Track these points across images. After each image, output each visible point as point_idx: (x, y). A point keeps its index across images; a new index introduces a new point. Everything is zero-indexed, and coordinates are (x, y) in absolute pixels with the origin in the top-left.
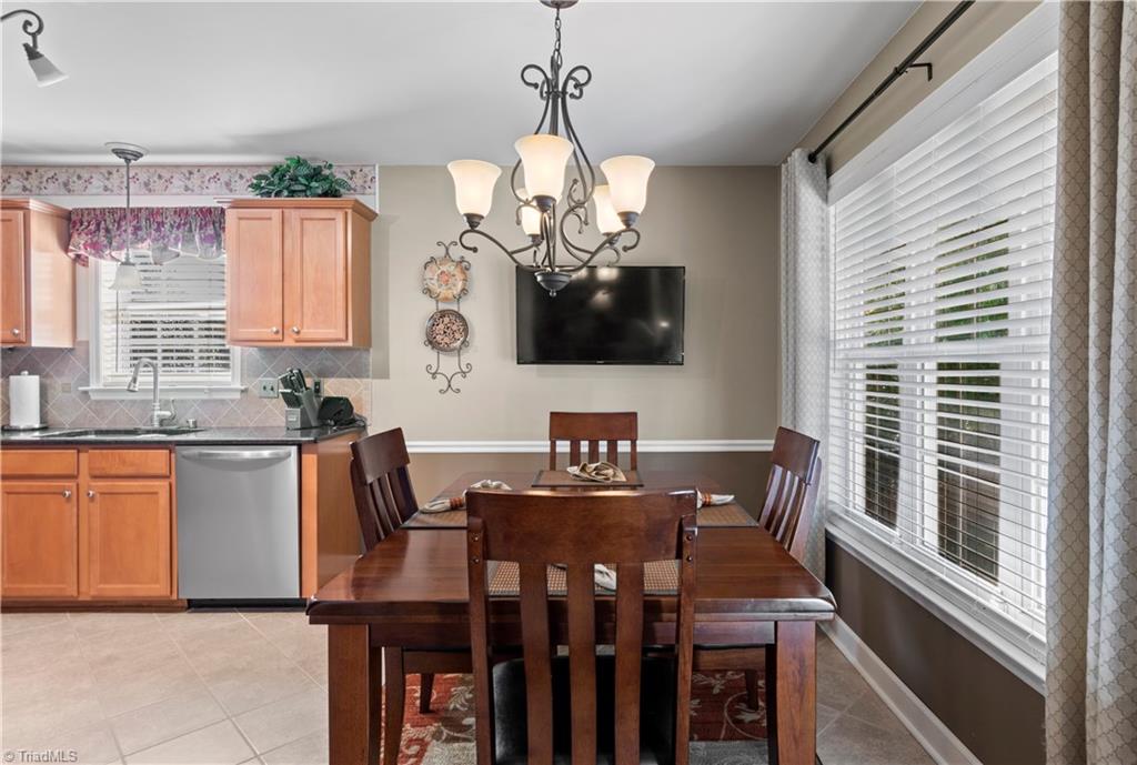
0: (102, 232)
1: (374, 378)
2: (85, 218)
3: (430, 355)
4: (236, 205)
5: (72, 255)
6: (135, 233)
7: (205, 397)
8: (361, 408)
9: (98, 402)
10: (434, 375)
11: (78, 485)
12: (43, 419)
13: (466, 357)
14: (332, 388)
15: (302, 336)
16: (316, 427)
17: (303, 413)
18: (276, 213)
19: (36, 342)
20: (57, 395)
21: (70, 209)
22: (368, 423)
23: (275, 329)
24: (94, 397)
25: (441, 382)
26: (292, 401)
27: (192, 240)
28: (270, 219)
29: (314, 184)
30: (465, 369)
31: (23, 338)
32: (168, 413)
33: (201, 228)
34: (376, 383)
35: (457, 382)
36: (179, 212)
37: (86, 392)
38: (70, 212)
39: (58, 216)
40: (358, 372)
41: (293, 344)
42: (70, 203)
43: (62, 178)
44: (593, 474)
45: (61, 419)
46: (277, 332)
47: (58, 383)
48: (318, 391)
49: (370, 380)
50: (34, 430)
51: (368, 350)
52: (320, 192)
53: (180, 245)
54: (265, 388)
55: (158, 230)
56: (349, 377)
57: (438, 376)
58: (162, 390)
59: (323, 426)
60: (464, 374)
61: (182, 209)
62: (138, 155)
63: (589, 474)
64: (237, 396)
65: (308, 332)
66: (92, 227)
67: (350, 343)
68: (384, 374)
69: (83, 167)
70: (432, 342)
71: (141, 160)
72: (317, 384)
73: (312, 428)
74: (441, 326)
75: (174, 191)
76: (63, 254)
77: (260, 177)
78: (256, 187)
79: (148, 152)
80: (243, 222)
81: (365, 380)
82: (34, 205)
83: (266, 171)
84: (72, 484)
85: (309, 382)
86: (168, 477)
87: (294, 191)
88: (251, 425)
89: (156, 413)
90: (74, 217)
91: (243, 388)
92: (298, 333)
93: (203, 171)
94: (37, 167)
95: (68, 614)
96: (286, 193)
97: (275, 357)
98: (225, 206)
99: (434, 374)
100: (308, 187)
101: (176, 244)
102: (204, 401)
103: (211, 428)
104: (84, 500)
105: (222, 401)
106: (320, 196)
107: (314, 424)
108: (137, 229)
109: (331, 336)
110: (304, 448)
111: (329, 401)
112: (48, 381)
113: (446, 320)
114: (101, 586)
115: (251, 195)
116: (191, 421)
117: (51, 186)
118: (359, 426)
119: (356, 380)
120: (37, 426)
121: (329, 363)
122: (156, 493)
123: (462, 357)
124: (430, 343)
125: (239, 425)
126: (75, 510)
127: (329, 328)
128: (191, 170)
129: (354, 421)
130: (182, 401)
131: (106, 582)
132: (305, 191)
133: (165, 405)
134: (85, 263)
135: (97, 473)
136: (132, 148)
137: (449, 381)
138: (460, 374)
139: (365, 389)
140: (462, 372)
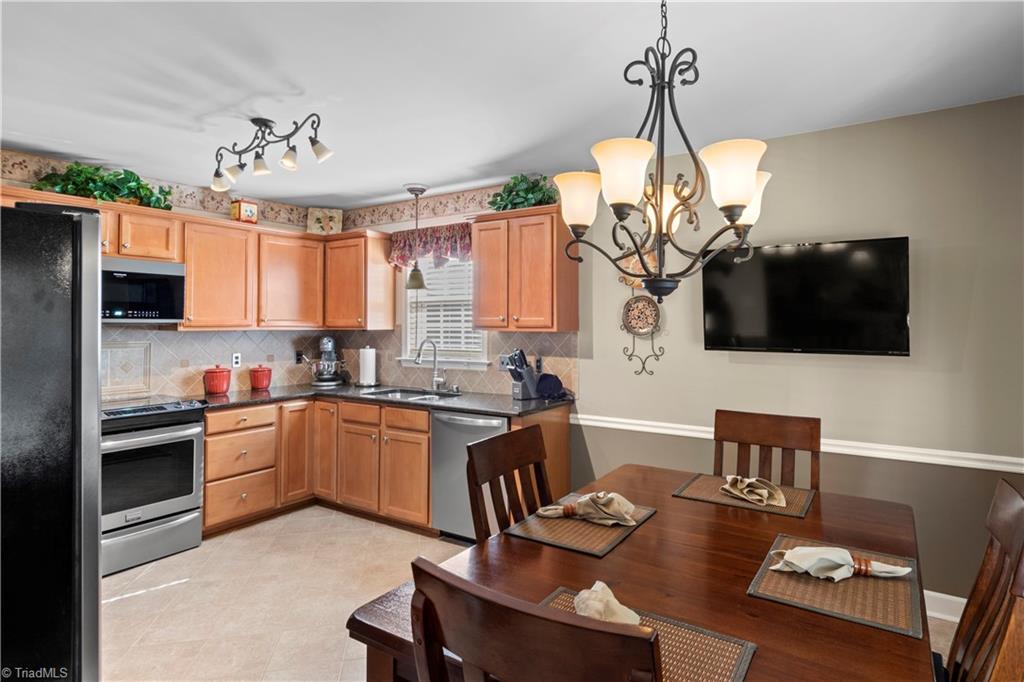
0: (407, 248)
1: (581, 358)
2: (399, 239)
3: (626, 339)
4: (480, 219)
5: (393, 264)
6: (424, 247)
7: (465, 368)
8: (571, 384)
9: (406, 368)
10: (630, 357)
11: (380, 432)
12: (378, 379)
13: (659, 341)
14: (550, 366)
15: (520, 324)
16: (534, 399)
17: (524, 387)
18: (503, 223)
19: (370, 327)
20: (385, 361)
21: (391, 232)
22: (576, 397)
23: (501, 318)
24: (404, 365)
25: (637, 364)
26: (517, 376)
27: (456, 249)
28: (499, 228)
29: (530, 196)
30: (658, 353)
31: (363, 324)
32: (442, 380)
33: (461, 239)
34: (582, 363)
35: (651, 364)
36: (450, 228)
37: (400, 361)
38: (391, 235)
39: (386, 239)
40: (569, 352)
41: (515, 330)
42: (391, 228)
43: (390, 211)
44: (745, 491)
45: (387, 379)
46: (503, 320)
47: (387, 353)
48: (539, 367)
49: (577, 359)
50: (370, 387)
51: (576, 334)
52: (533, 201)
53: (449, 253)
54: (503, 363)
55: (437, 243)
56: (562, 356)
57: (634, 358)
58: (439, 362)
59: (541, 397)
60: (657, 357)
61: (450, 226)
62: (423, 191)
63: (741, 491)
64: (485, 368)
65: (526, 320)
66: (402, 245)
67: (555, 329)
68: (589, 355)
69: (400, 202)
70: (627, 326)
71: (425, 194)
72: (539, 361)
73: (530, 399)
74: (636, 312)
75: (449, 212)
76: (387, 264)
77: (496, 195)
78: (493, 203)
79: (429, 187)
80: (483, 233)
81: (574, 359)
82: (370, 233)
83: (500, 190)
84: (376, 430)
85: (531, 360)
86: (427, 432)
87: (515, 204)
88: (494, 392)
89: (435, 379)
90: (394, 239)
91: (488, 362)
92: (517, 320)
93: (466, 195)
94: (378, 206)
95: (374, 523)
96: (509, 206)
97: (510, 338)
98: (471, 222)
100: (526, 199)
101: (446, 253)
102: (465, 371)
103: (467, 393)
104: (383, 443)
105: (476, 372)
106: (534, 205)
107: (533, 396)
108: (426, 243)
109: (542, 324)
110: (513, 420)
111: (546, 377)
112: (380, 352)
113: (640, 305)
114: (390, 507)
115: (491, 211)
116: (455, 387)
117: (384, 218)
118: (570, 400)
119: (567, 359)
120: (373, 384)
121: (547, 344)
122: (419, 444)
123: (655, 341)
124: (626, 327)
125: (485, 392)
126: (378, 448)
127: (539, 316)
128: (458, 195)
129: (565, 394)
130: (452, 370)
131: (393, 505)
132: (523, 203)
133: (442, 372)
134: (400, 271)
135: (390, 424)
136: (420, 187)
137: (644, 364)
138: (653, 358)
139: (574, 367)
140: (656, 355)
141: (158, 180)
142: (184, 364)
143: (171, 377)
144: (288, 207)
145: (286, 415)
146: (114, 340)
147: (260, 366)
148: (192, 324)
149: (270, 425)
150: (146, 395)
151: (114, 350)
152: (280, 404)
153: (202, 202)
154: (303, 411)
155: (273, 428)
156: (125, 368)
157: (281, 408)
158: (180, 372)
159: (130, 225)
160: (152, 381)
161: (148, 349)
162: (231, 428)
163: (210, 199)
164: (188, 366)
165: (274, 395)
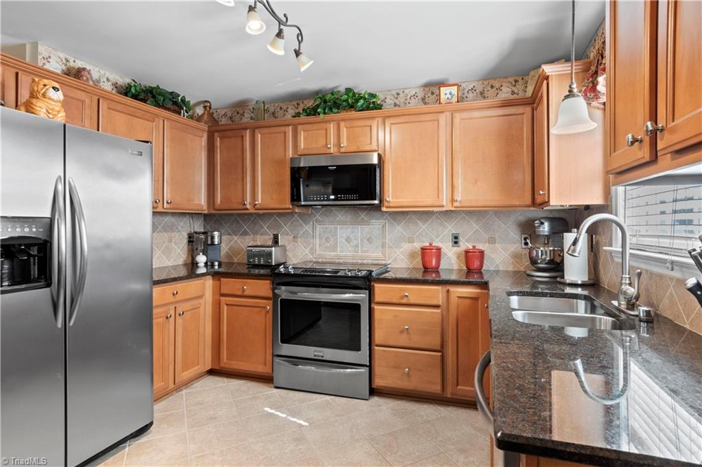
24: (615, 259)
31: (546, 198)
141: (389, 91)
142: (411, 241)
143: (400, 250)
144: (511, 80)
145: (454, 300)
146: (363, 219)
147: (474, 247)
148: (391, 205)
149: (437, 307)
150: (384, 262)
151: (363, 226)
152: (448, 287)
153: (423, 99)
154: (475, 299)
155: (438, 311)
156: (370, 240)
157: (448, 291)
158: (407, 247)
159: (345, 129)
160: (387, 251)
161: (384, 226)
162: (395, 301)
163: (430, 95)
164: (413, 243)
165: (444, 276)
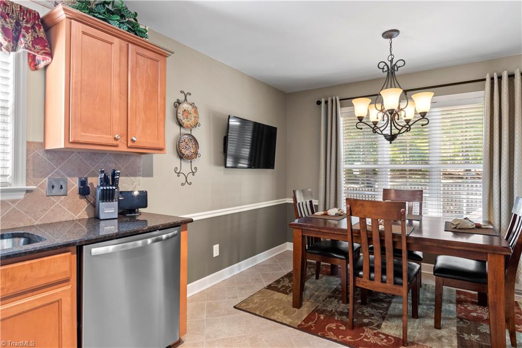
1: (144, 176)
3: (177, 161)
13: (196, 163)
18: (116, 40)
23: (116, 137)
25: (182, 179)
28: (111, 43)
30: (194, 171)
34: (145, 180)
35: (190, 178)
49: (142, 178)
54: (53, 187)
56: (127, 176)
57: (181, 174)
60: (193, 173)
67: (164, 151)
68: (149, 174)
70: (179, 153)
74: (184, 143)
81: (138, 178)
91: (28, 187)
99: (178, 173)
113: (186, 140)
119: (132, 178)
123: (192, 163)
137: (186, 178)
138: (191, 174)
139: (138, 185)
140: (193, 172)
